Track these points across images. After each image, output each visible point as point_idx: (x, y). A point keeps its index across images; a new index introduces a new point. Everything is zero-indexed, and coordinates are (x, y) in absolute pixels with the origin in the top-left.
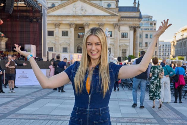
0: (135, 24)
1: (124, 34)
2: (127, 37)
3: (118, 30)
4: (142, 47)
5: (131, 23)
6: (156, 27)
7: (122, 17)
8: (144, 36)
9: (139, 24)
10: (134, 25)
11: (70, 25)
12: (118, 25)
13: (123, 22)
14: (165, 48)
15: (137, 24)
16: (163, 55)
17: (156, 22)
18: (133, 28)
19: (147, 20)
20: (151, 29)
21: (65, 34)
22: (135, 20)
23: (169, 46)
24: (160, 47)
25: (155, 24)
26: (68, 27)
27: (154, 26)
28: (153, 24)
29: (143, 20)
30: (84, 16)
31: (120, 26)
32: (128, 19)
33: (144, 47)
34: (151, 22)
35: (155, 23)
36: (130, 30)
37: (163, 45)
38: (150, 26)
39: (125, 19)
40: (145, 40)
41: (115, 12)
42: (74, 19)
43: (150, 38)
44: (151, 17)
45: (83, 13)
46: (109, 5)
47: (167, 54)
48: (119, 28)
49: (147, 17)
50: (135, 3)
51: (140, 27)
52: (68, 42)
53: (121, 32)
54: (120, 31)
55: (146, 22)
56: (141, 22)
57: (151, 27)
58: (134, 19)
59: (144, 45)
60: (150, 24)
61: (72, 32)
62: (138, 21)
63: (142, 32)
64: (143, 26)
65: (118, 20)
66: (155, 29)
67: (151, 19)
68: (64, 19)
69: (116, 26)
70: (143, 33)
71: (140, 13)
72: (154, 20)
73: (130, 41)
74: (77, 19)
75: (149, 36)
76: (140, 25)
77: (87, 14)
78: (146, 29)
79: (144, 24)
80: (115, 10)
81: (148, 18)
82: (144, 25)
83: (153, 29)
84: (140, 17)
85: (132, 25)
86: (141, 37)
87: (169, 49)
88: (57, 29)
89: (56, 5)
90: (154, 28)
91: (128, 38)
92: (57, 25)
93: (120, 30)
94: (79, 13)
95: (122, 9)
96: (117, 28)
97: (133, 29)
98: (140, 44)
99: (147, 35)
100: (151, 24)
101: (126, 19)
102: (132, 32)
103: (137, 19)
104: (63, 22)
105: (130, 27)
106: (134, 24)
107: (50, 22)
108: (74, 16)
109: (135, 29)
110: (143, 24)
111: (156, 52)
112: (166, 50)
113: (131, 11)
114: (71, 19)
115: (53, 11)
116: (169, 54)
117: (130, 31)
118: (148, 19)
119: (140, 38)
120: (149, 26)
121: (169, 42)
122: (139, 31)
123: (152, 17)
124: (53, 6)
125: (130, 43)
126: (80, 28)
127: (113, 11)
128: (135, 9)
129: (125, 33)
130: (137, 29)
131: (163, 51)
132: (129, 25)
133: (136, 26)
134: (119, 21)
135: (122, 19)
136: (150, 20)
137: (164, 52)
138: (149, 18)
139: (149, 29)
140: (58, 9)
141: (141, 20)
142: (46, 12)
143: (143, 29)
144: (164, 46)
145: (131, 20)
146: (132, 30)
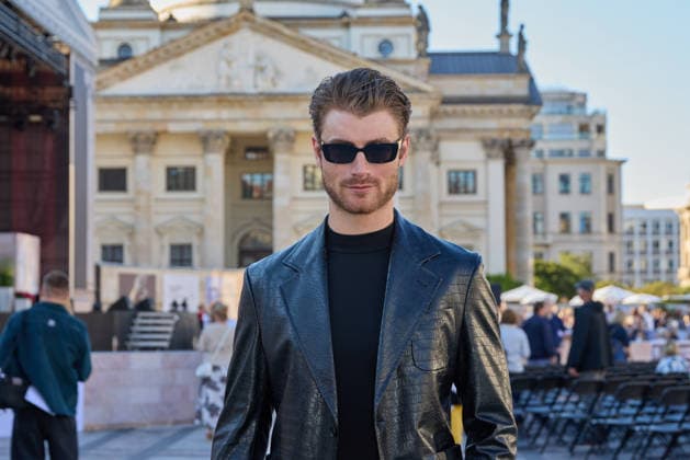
0: (511, 130)
1: (461, 176)
2: (474, 191)
3: (432, 158)
4: (544, 234)
5: (492, 124)
6: (605, 143)
7: (446, 101)
8: (553, 184)
9: (528, 131)
10: (506, 135)
11: (205, 140)
12: (429, 138)
13: (453, 123)
14: (650, 239)
15: (521, 130)
16: (644, 272)
17: (604, 117)
18: (502, 146)
19: (564, 109)
20: (585, 153)
21: (181, 180)
22: (510, 112)
23: (670, 226)
24: (630, 232)
25: (601, 129)
26: (197, 148)
27: (594, 135)
28: (593, 128)
29: (544, 110)
30: (271, 97)
31: (439, 140)
32: (477, 108)
33: (553, 233)
34: (583, 120)
35: (600, 122)
36: (489, 156)
37: (644, 226)
38: (576, 135)
39: (459, 108)
40: (557, 203)
41: (415, 77)
42: (225, 113)
43: (583, 191)
44: (580, 99)
45: (265, 86)
46: (385, 46)
47: (664, 265)
48: (435, 148)
49: (561, 100)
50: (504, 34)
51: (531, 144)
52: (196, 218)
53: (444, 168)
54: (438, 164)
55: (558, 119)
56: (538, 119)
57: (584, 145)
58: (505, 108)
59: (555, 224)
60: (576, 127)
61: (212, 170)
62: (521, 114)
63: (541, 165)
64: (546, 137)
65: (427, 113)
66: (602, 153)
67: (583, 105)
68: (176, 112)
69: (422, 139)
70: (545, 169)
71: (531, 80)
72: (596, 113)
73: (487, 209)
74: (237, 113)
75: (575, 184)
76: (534, 136)
77: (282, 87)
78: (561, 153)
79: (548, 130)
80: (411, 68)
81: (565, 104)
82: (551, 132)
83: (593, 153)
84: (533, 99)
85: (495, 135)
86: (539, 189)
87: (671, 244)
88: (142, 159)
89: (140, 49)
90: (597, 146)
91: (480, 196)
92: (144, 142)
93: (438, 156)
94: (247, 83)
95: (443, 64)
96: (425, 149)
97: (501, 154)
98: (535, 219)
99: (565, 179)
100: (584, 129)
101: (468, 108)
102: (497, 167)
103: (516, 108)
104: (172, 128)
105: (489, 145)
106: (502, 130)
107: (111, 128)
108: (221, 99)
109: (509, 153)
110: (546, 129)
111: (612, 257)
112: (656, 245)
113: (490, 72)
114: (209, 114)
115: (123, 78)
116: (671, 264)
117: (486, 163)
118: (569, 108)
119: (535, 192)
120: (572, 140)
121: (671, 211)
122: (528, 164)
123: (585, 96)
124: (125, 54)
125: (486, 216)
126: (252, 152)
127: (406, 73)
128: (508, 62)
129: (466, 172)
130: (520, 153)
131: (643, 253)
132: (480, 135)
133: (517, 139)
134: (434, 115)
135: (449, 108)
136: (577, 111)
137: (650, 258)
138: (571, 101)
139: (576, 153)
140: (149, 65)
141: (534, 108)
142: (90, 79)
143: (546, 153)
144: (650, 229)
145: (492, 112)
146: (497, 157)
